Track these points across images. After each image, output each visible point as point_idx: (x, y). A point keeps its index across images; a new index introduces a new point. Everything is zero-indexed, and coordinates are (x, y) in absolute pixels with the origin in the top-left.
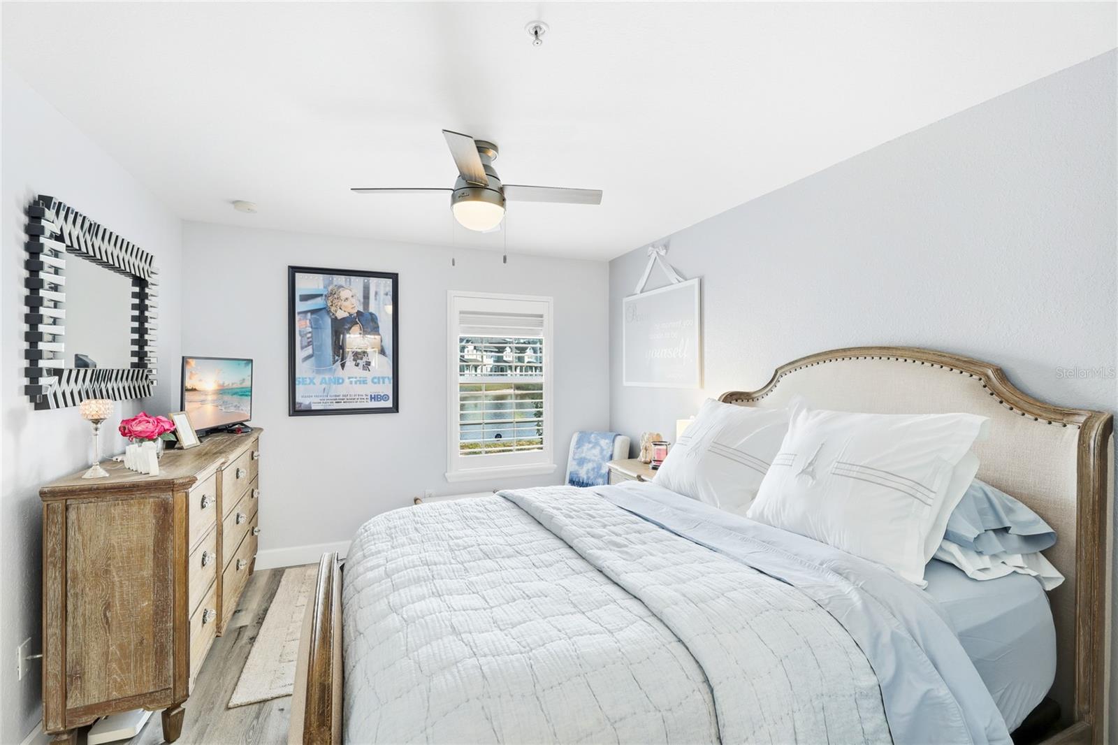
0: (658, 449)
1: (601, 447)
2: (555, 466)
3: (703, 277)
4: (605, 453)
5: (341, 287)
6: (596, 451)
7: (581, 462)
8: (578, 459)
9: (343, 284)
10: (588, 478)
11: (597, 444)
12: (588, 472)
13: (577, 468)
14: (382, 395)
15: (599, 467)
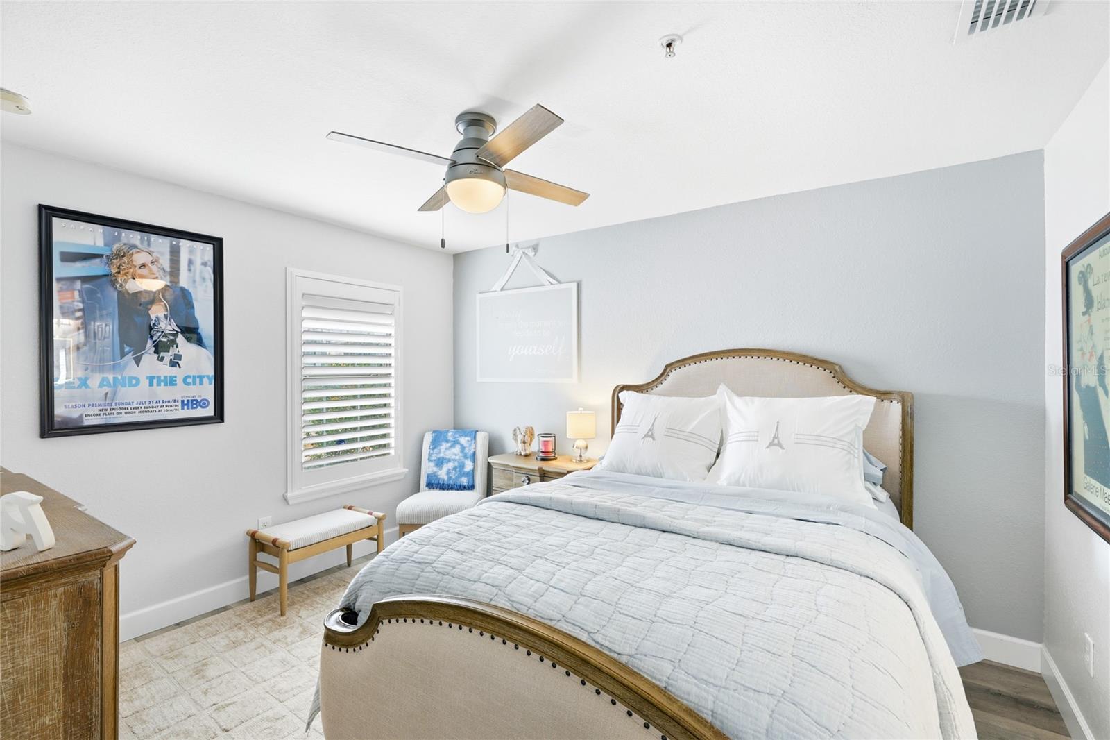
0: (545, 441)
1: (462, 445)
2: (407, 470)
3: (581, 281)
4: (466, 450)
5: (134, 246)
6: (457, 449)
7: (440, 463)
8: (435, 460)
9: (138, 243)
10: (450, 478)
11: (455, 442)
12: (448, 473)
13: (435, 469)
14: (199, 400)
15: (462, 465)
